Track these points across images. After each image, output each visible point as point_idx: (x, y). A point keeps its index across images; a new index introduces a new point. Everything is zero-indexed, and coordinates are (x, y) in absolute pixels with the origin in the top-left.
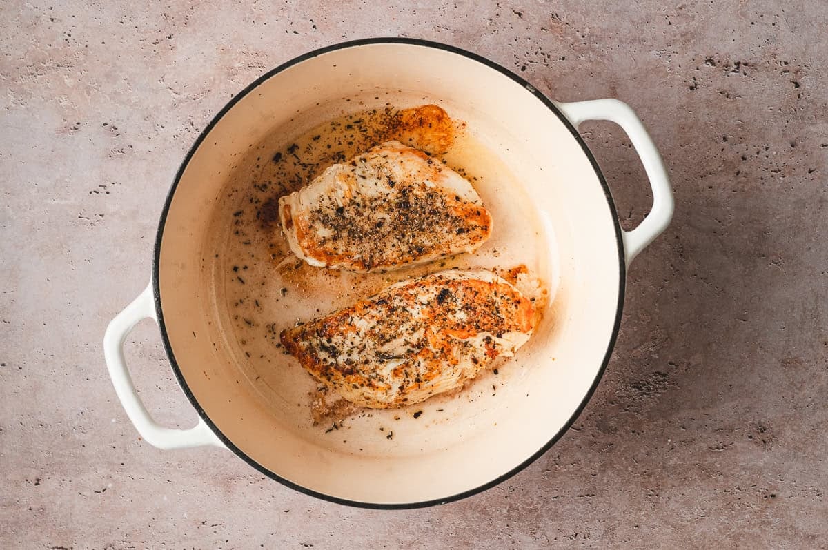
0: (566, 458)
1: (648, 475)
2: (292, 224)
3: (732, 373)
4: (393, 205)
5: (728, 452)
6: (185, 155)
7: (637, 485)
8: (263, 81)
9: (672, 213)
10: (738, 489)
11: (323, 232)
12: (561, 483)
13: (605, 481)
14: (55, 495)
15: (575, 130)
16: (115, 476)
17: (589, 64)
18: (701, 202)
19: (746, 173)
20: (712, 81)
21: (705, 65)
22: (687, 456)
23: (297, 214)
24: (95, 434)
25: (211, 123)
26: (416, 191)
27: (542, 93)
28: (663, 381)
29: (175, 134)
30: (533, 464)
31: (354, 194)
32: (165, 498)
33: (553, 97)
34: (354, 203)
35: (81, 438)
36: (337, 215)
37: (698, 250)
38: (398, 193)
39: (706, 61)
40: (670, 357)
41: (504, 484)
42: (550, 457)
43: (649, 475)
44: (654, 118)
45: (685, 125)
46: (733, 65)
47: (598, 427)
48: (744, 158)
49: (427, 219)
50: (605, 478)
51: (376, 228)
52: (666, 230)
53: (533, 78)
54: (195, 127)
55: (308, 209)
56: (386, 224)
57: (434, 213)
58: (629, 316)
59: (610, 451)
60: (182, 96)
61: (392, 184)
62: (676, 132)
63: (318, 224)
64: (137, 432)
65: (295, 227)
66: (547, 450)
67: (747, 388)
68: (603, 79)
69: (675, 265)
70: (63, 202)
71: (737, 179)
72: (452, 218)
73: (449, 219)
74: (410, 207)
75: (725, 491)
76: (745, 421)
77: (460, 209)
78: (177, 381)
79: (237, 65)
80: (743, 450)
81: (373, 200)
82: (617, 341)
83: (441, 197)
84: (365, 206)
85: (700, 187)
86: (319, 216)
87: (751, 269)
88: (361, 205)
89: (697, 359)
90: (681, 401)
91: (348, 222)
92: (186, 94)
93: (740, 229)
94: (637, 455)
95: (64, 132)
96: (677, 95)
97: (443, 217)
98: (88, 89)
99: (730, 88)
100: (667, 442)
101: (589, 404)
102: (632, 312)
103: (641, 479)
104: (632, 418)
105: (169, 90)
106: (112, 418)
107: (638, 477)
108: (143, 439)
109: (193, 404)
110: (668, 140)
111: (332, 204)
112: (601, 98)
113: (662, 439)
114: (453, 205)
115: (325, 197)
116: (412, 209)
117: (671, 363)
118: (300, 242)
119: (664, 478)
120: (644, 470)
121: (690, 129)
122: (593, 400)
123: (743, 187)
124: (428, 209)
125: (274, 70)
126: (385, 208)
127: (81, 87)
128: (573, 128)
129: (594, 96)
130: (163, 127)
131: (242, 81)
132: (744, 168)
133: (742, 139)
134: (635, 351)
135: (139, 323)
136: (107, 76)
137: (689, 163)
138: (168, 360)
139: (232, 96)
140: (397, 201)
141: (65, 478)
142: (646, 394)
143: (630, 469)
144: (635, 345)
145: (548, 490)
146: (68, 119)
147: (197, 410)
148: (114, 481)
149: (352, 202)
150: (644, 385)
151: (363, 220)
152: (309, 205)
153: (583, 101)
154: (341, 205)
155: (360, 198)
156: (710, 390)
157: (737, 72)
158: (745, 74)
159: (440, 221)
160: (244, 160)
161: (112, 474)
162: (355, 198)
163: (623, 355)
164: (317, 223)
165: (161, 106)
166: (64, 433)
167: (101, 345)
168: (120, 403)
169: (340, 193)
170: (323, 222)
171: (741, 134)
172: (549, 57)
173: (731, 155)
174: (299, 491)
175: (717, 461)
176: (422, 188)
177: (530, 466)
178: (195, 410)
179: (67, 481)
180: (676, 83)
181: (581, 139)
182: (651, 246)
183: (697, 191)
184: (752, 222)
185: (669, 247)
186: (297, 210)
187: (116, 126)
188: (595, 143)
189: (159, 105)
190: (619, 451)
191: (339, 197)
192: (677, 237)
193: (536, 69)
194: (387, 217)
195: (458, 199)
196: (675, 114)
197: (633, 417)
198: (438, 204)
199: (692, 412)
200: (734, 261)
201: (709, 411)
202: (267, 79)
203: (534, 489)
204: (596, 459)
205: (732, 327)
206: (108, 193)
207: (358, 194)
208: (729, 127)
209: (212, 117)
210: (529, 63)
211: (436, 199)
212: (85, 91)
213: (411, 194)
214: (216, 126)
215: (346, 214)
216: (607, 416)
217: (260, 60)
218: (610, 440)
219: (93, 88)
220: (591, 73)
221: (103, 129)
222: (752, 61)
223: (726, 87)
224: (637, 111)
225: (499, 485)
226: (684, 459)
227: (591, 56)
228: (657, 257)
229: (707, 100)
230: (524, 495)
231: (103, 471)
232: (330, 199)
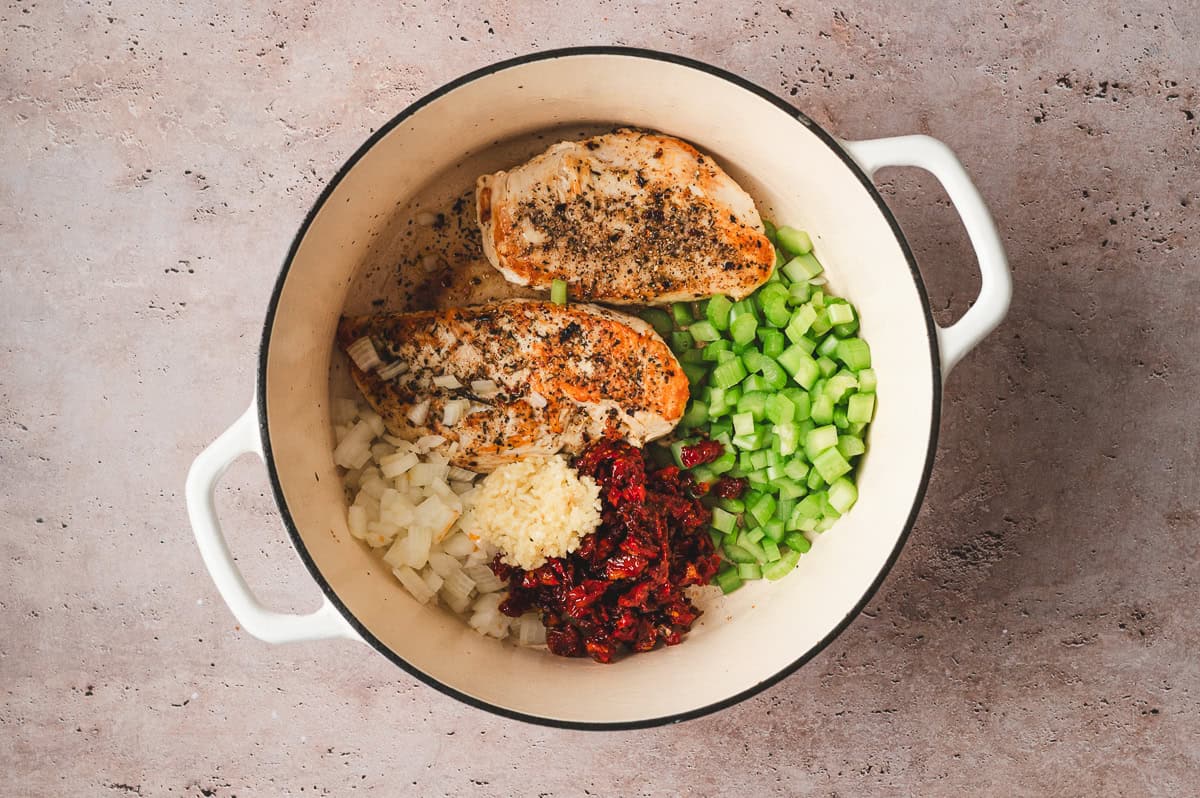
0: (855, 657)
1: (973, 681)
2: (490, 217)
3: (1095, 533)
4: (639, 213)
5: (1090, 649)
6: (304, 216)
7: (958, 696)
8: (416, 110)
9: (1009, 301)
10: (1105, 701)
11: (531, 236)
12: (848, 693)
13: (912, 690)
14: (114, 709)
15: (869, 182)
16: (202, 682)
17: (890, 85)
18: (1052, 285)
19: (1116, 244)
20: (1068, 109)
21: (1056, 86)
22: (1031, 654)
23: (499, 203)
24: (173, 622)
25: (342, 170)
26: (675, 199)
27: (822, 127)
28: (997, 545)
29: (290, 185)
30: (807, 665)
31: (584, 188)
32: (274, 714)
33: (836, 133)
34: (582, 201)
35: (153, 627)
36: (555, 214)
37: (1047, 354)
38: (649, 197)
39: (1059, 81)
40: (1007, 510)
41: (766, 694)
42: (833, 655)
43: (976, 682)
44: (983, 163)
45: (1028, 173)
46: (1098, 86)
47: (902, 610)
48: (1113, 222)
49: (686, 241)
50: (912, 685)
51: (609, 242)
52: (1000, 325)
53: (806, 106)
54: (318, 175)
55: (515, 200)
56: (624, 238)
57: (696, 233)
58: (948, 451)
59: (919, 647)
60: (300, 132)
61: (642, 182)
62: (1016, 184)
63: (526, 223)
64: (234, 618)
65: (493, 222)
66: (827, 645)
67: (1116, 555)
68: (910, 107)
69: (1013, 377)
70: (127, 285)
71: (1102, 251)
72: (721, 245)
73: (717, 246)
74: (663, 219)
75: (1086, 705)
76: (1114, 603)
77: (734, 235)
78: (292, 544)
79: (378, 86)
80: (1111, 646)
81: (611, 201)
82: (929, 487)
83: (710, 212)
84: (598, 208)
85: (1049, 263)
86: (530, 211)
87: (1124, 382)
88: (593, 205)
89: (1045, 513)
90: (1023, 575)
91: (570, 226)
92: (305, 129)
93: (1107, 324)
94: (959, 652)
95: (127, 183)
96: (1016, 130)
97: (708, 242)
98: (163, 122)
99: (1093, 121)
100: (1002, 633)
101: (888, 578)
102: (950, 445)
103: (963, 687)
104: (951, 599)
105: (281, 122)
106: (198, 598)
107: (959, 684)
108: (243, 629)
109: (315, 578)
110: (1003, 195)
111: (550, 197)
112: (906, 134)
113: (995, 629)
114: (724, 226)
115: (543, 185)
116: (666, 223)
117: (1008, 519)
118: (496, 244)
119: (996, 685)
120: (967, 675)
121: (1035, 179)
122: (895, 571)
123: (1113, 263)
124: (689, 226)
125: (432, 94)
126: (625, 216)
127: (153, 117)
128: (866, 177)
129: (896, 131)
130: (271, 176)
131: (386, 109)
132: (1113, 236)
133: (1111, 193)
134: (955, 502)
135: (236, 461)
136: (190, 101)
137: (1034, 228)
138: (279, 514)
139: (372, 131)
140: (646, 208)
141: (129, 686)
142: (972, 564)
143: (948, 672)
144: (956, 494)
145: (828, 702)
146: (133, 165)
147: (321, 586)
148: (200, 690)
149: (581, 199)
150: (969, 550)
151: (591, 227)
152: (518, 193)
153: (879, 138)
154: (563, 201)
155: (593, 195)
156: (1063, 558)
157: (1103, 97)
158: (1115, 100)
159: (703, 247)
160: (389, 224)
161: (197, 679)
162: (585, 193)
163: (938, 507)
164: (524, 221)
165: (269, 146)
166: (128, 620)
167: (182, 492)
168: (209, 576)
169: (566, 184)
170: (533, 221)
171: (1108, 187)
172: (830, 74)
173: (1094, 217)
174: (469, 704)
175: (1073, 661)
176: (685, 195)
177: (803, 667)
178: (319, 587)
179: (132, 690)
180: (1015, 112)
181: (878, 194)
182: (979, 349)
183: (1046, 270)
184: (1124, 314)
185: (1005, 351)
186: (500, 198)
187: (204, 175)
188: (897, 200)
189: (266, 144)
190: (932, 646)
191: (562, 190)
192: (1017, 336)
193: (812, 92)
194: (628, 229)
195: (733, 219)
196: (1014, 158)
197: (953, 598)
198: (704, 222)
199: (1038, 592)
200: (1099, 372)
201: (1063, 589)
202: (422, 105)
203: (808, 702)
204: (899, 658)
205: (1096, 467)
206: (191, 272)
207: (592, 189)
208: (1091, 177)
209: (342, 162)
210: (801, 83)
211: (703, 214)
212: (158, 124)
213: (666, 201)
214: (349, 173)
215: (568, 215)
216: (915, 596)
217: (411, 78)
218: (920, 631)
219: (170, 118)
220: (891, 98)
221: (184, 179)
222: (1125, 82)
223: (1087, 119)
224: (958, 152)
225: (758, 696)
226: (1026, 658)
227: (892, 73)
228: (988, 365)
229: (1060, 138)
230: (794, 710)
231: (184, 676)
232: (549, 190)
